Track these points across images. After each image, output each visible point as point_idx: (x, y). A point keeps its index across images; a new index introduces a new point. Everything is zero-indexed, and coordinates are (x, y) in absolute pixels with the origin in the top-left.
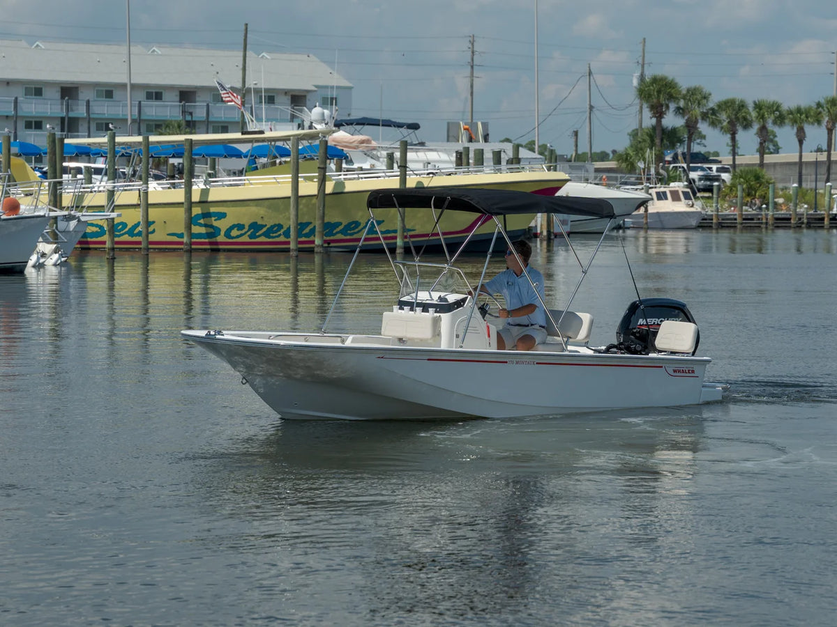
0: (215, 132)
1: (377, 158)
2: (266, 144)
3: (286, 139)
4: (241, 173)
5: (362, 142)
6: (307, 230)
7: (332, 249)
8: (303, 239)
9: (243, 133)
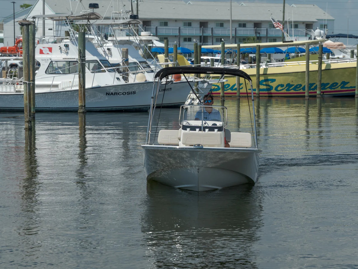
0: (270, 41)
1: (346, 53)
2: (294, 47)
3: (303, 44)
4: (282, 60)
5: (339, 45)
6: (313, 87)
7: (325, 96)
8: (311, 91)
9: (283, 42)
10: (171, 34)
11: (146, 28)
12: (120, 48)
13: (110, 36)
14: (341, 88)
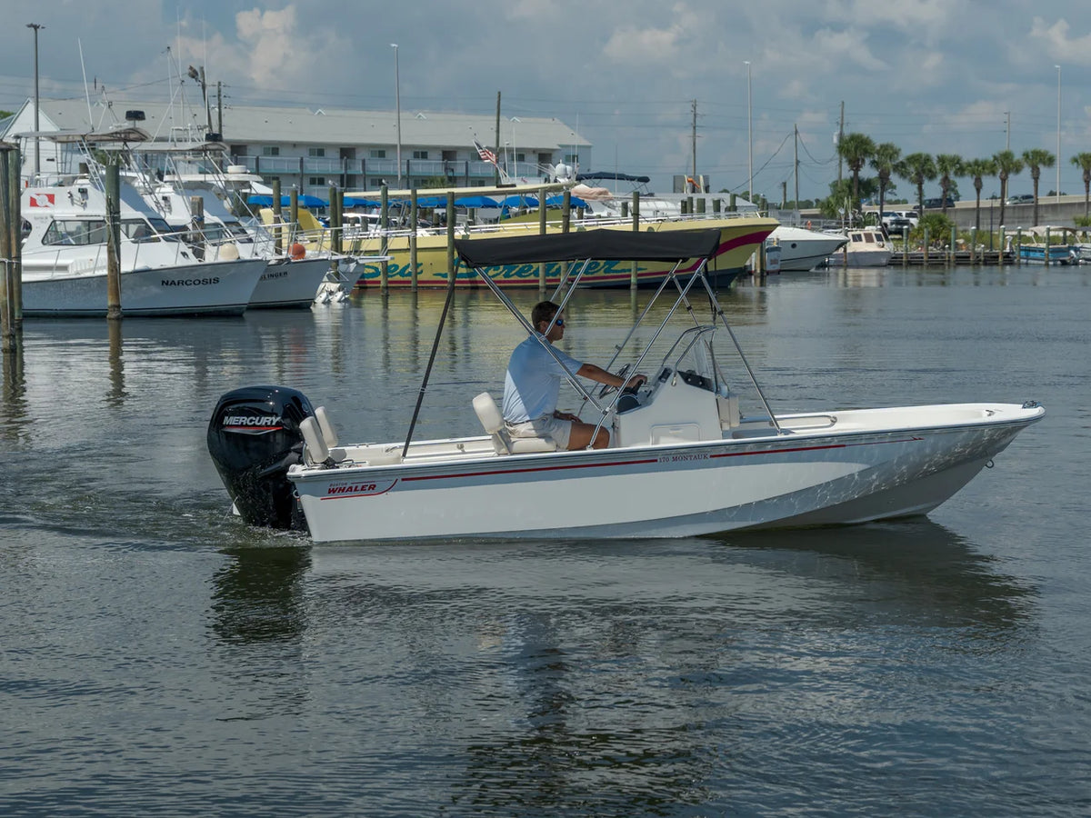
0: (474, 185)
1: (613, 207)
2: (517, 195)
3: (534, 191)
4: (496, 221)
5: (601, 193)
6: (554, 270)
8: (551, 277)
9: (497, 187)
10: (286, 172)
11: (236, 158)
12: (188, 195)
13: (168, 173)
14: (605, 272)
